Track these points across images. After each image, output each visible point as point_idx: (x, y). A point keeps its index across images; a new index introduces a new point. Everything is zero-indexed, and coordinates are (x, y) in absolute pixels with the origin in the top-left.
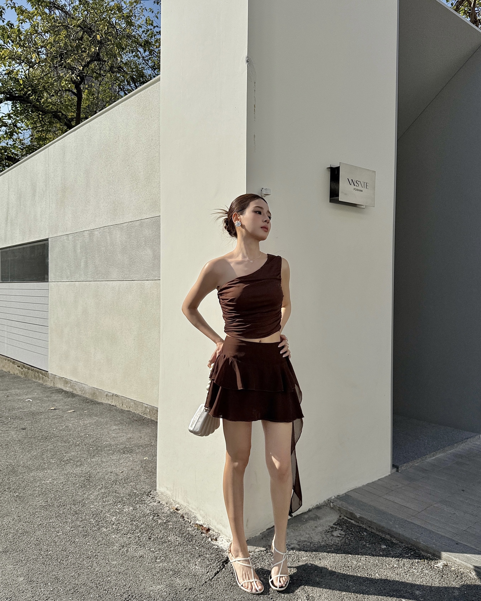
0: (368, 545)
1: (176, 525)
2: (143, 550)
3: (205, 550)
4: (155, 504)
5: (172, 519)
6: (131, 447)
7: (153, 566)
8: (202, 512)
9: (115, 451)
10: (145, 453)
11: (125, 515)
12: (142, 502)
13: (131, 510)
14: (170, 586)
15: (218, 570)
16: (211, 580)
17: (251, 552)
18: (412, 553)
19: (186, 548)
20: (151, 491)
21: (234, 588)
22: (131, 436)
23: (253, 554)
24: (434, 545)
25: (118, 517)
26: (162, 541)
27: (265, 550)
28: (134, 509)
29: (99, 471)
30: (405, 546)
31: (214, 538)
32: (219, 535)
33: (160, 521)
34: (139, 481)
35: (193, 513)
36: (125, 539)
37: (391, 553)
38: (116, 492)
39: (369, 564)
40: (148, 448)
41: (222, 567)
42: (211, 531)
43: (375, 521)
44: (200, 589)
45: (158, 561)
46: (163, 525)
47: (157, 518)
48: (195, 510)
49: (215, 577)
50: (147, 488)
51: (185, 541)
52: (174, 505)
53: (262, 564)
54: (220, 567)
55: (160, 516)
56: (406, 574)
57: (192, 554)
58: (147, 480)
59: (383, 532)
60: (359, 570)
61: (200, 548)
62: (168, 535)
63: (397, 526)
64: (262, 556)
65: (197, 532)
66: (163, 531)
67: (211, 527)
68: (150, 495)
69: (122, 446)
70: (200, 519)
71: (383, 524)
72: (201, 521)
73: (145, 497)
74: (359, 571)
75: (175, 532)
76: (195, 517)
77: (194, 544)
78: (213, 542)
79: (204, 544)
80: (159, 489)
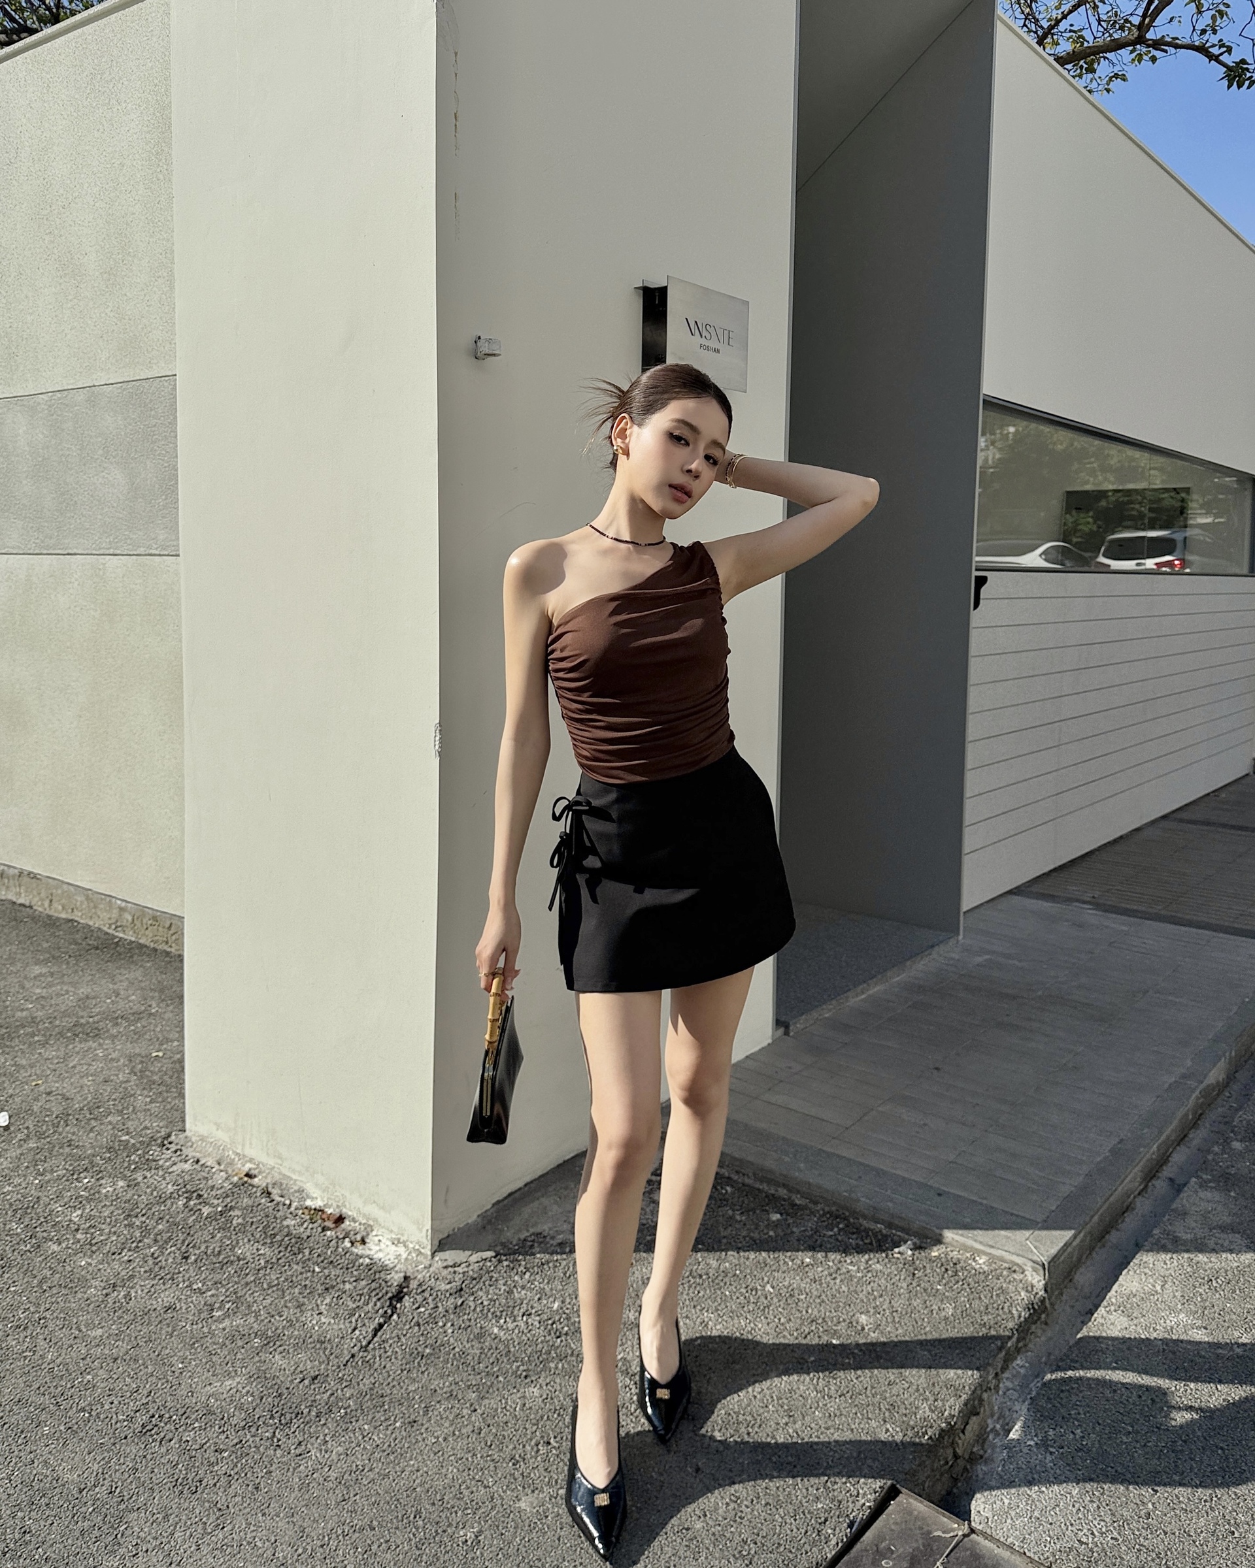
0: (738, 1218)
1: (251, 1215)
2: (171, 1290)
3: (338, 1272)
4: (187, 1166)
5: (240, 1200)
6: (94, 1022)
7: (205, 1330)
8: (320, 1179)
9: (51, 1035)
10: (136, 1037)
11: (108, 1204)
12: (149, 1164)
13: (122, 1187)
14: (260, 1376)
15: (382, 1320)
16: (365, 1348)
17: (459, 1266)
18: (841, 1226)
19: (289, 1273)
20: (169, 1136)
21: (428, 1362)
22: (89, 990)
23: (466, 1269)
24: (890, 1204)
25: (87, 1211)
26: (220, 1259)
27: (495, 1257)
28: (128, 1186)
29: (11, 1091)
30: (823, 1210)
31: (359, 1237)
32: (369, 1229)
33: (206, 1211)
34: (131, 1109)
35: (296, 1180)
36: (116, 1265)
37: (795, 1229)
38: (69, 1146)
39: (747, 1263)
40: (144, 1022)
41: (389, 1312)
42: (347, 1222)
43: (750, 1158)
44: (340, 1375)
45: (217, 1314)
46: (217, 1220)
47: (198, 1202)
48: (300, 1173)
49: (375, 1339)
50: (157, 1127)
51: (282, 1254)
52: (239, 1166)
53: (491, 1292)
54: (386, 1312)
55: (206, 1196)
56: (835, 1279)
57: (305, 1286)
58: (153, 1105)
59: (770, 1182)
60: (727, 1280)
61: (325, 1268)
62: (234, 1243)
63: (802, 1165)
64: (488, 1272)
65: (312, 1229)
66: (219, 1235)
67: (346, 1211)
68: (168, 1146)
69: (68, 1022)
70: (314, 1195)
71: (769, 1164)
72: (319, 1199)
73: (155, 1151)
74: (725, 1283)
75: (252, 1235)
76: (301, 1191)
77: (309, 1259)
78: (356, 1248)
79: (333, 1256)
80: (194, 1128)
